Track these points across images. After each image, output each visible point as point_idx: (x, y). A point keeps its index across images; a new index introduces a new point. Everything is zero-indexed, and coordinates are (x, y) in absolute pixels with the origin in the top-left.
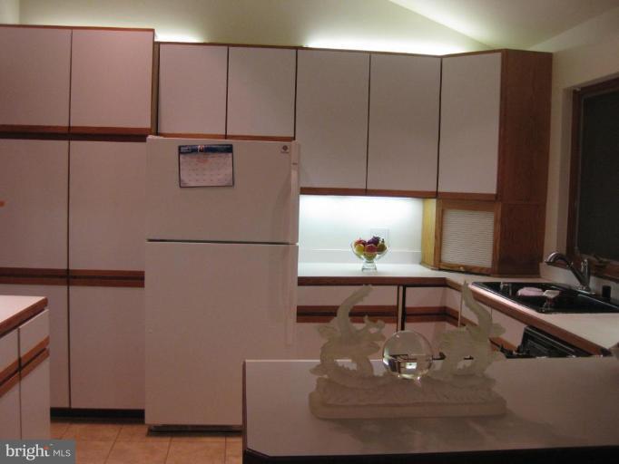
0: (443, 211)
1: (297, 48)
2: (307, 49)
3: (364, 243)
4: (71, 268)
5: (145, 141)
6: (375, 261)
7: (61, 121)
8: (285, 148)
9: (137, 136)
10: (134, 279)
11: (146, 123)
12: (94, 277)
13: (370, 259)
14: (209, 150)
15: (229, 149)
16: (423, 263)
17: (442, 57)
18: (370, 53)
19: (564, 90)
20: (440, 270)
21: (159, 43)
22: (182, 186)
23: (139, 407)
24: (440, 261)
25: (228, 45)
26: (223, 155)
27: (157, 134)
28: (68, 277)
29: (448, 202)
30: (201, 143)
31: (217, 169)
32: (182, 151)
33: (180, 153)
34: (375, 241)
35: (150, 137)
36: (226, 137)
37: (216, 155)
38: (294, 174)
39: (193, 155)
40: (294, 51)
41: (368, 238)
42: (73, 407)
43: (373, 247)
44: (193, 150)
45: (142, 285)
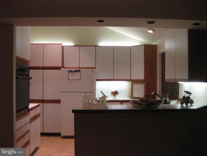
0: (132, 84)
1: (96, 46)
2: (99, 46)
3: (113, 92)
4: (44, 99)
5: (60, 69)
6: (116, 97)
7: (41, 65)
8: (92, 70)
9: (59, 68)
10: (58, 101)
11: (60, 65)
12: (49, 101)
13: (115, 96)
14: (75, 71)
15: (79, 71)
16: (129, 97)
17: (131, 47)
18: (113, 47)
19: (159, 54)
20: (132, 98)
21: (63, 46)
22: (69, 79)
23: (59, 132)
24: (132, 96)
25: (80, 46)
26: (78, 72)
27: (63, 68)
28: (43, 101)
29: (134, 82)
30: (73, 70)
31: (77, 76)
32: (69, 72)
33: (68, 72)
34: (116, 92)
35: (62, 69)
36: (79, 68)
37: (77, 72)
38: (94, 76)
39: (71, 72)
40: (95, 47)
41: (114, 91)
42: (44, 132)
43: (115, 93)
44: (71, 71)
45: (60, 103)
